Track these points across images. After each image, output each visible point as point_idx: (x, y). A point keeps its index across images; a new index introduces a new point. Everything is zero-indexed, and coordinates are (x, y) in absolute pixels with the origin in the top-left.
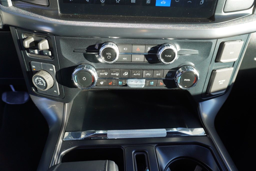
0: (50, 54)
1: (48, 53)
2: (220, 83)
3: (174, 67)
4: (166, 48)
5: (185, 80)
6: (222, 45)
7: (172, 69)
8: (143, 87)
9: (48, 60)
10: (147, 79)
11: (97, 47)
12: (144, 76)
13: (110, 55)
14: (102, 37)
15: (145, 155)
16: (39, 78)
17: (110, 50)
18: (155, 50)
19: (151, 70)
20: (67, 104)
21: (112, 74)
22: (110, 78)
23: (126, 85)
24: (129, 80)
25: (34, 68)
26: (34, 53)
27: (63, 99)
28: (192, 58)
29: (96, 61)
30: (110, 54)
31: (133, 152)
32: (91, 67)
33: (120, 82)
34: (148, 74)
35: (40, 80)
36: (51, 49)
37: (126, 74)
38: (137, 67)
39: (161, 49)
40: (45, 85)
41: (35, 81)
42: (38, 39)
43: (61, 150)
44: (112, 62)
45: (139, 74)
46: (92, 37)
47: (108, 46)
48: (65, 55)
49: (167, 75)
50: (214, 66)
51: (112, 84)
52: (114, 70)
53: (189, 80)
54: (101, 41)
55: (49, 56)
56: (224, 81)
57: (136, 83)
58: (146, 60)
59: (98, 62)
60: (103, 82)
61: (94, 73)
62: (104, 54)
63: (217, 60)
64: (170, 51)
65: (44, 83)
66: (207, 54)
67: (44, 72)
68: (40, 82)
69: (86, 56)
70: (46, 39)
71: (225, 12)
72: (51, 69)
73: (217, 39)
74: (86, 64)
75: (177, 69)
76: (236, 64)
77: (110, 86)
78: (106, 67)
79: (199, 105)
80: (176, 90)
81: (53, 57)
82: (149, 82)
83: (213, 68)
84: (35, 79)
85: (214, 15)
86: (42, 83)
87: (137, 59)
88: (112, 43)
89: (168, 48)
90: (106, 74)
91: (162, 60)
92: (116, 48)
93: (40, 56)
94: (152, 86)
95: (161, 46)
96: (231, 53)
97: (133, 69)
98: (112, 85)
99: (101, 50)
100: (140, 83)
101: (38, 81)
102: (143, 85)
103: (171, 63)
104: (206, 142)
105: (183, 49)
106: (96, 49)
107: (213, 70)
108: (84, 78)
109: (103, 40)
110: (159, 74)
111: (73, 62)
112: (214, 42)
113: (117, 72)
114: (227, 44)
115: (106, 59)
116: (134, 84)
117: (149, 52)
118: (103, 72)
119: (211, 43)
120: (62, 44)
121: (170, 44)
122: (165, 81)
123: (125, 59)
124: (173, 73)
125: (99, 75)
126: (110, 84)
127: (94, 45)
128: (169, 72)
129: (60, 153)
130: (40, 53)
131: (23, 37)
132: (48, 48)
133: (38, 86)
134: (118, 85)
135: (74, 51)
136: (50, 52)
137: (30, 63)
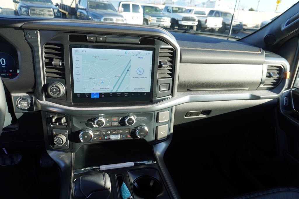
0: (66, 125)
1: (65, 124)
2: (162, 133)
3: (135, 127)
4: (129, 118)
5: (141, 133)
6: (158, 114)
7: (134, 128)
8: (119, 139)
9: (64, 128)
10: (121, 134)
11: (93, 120)
12: (119, 133)
14: (95, 115)
15: (122, 176)
16: (58, 139)
17: (100, 121)
18: (124, 119)
19: (123, 129)
20: (73, 153)
21: (101, 133)
22: (100, 135)
23: (109, 139)
24: (111, 136)
25: (54, 133)
26: (56, 125)
27: (71, 150)
28: (144, 122)
29: (92, 127)
30: (100, 123)
31: (115, 175)
32: (90, 130)
33: (106, 137)
34: (121, 132)
36: (67, 122)
37: (109, 132)
38: (114, 128)
39: (126, 118)
41: (56, 140)
42: (59, 117)
43: (74, 179)
44: (102, 127)
45: (116, 132)
46: (88, 115)
47: (99, 119)
48: (75, 125)
49: (131, 131)
50: (157, 125)
52: (102, 131)
53: (143, 133)
55: (65, 126)
56: (164, 132)
57: (115, 137)
58: (119, 125)
59: (94, 127)
60: (96, 138)
61: (91, 133)
62: (97, 124)
63: (157, 121)
64: (131, 120)
65: (62, 141)
66: (151, 119)
67: (61, 135)
69: (87, 125)
70: (64, 117)
71: (158, 98)
72: (65, 133)
73: (155, 111)
74: (87, 129)
75: (137, 127)
76: (169, 122)
77: (100, 140)
78: (98, 129)
79: (153, 147)
80: (136, 139)
82: (122, 136)
83: (157, 126)
85: (152, 100)
86: (60, 141)
87: (114, 124)
88: (101, 117)
89: (130, 118)
90: (98, 133)
91: (128, 124)
92: (103, 120)
93: (59, 126)
94: (124, 138)
95: (127, 117)
96: (164, 117)
97: (113, 130)
98: (101, 139)
99: (96, 121)
100: (117, 137)
102: (119, 138)
103: (132, 125)
104: (156, 167)
105: (138, 118)
106: (92, 121)
107: (156, 127)
109: (96, 116)
110: (127, 131)
111: (79, 128)
112: (153, 113)
113: (104, 132)
114: (160, 113)
115: (98, 126)
116: (114, 137)
117: (120, 120)
118: (96, 132)
119: (152, 114)
120: (74, 120)
121: (131, 116)
122: (130, 135)
123: (108, 124)
124: (134, 130)
125: (94, 134)
126: (100, 138)
127: (92, 119)
128: (132, 130)
129: (74, 180)
130: (59, 124)
131: (51, 116)
132: (65, 121)
133: (57, 143)
134: (105, 139)
135: (80, 122)
136: (66, 124)
137: (52, 131)
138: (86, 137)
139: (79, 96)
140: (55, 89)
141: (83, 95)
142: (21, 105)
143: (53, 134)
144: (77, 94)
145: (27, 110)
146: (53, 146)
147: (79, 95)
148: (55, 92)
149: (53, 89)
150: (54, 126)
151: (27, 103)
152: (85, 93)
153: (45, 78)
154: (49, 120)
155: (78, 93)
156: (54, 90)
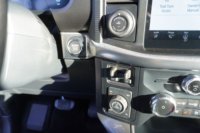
0: (130, 83)
9: (127, 87)
13: (197, 88)
16: (117, 102)
17: (197, 83)
20: (133, 126)
21: (190, 104)
22: (187, 107)
25: (111, 93)
26: (115, 81)
27: (132, 121)
30: (197, 86)
33: (196, 112)
35: (117, 104)
36: (132, 78)
40: (120, 109)
41: (112, 104)
42: (121, 69)
48: (146, 84)
51: (188, 113)
52: (193, 101)
54: (186, 73)
60: (178, 111)
65: (121, 107)
67: (121, 97)
68: (117, 106)
69: (166, 86)
70: (129, 69)
72: (128, 95)
77: (185, 115)
81: (132, 85)
84: (112, 102)
86: (119, 106)
90: (184, 104)
93: (119, 83)
98: (187, 115)
99: (189, 82)
101: (115, 105)
108: (164, 106)
111: (153, 91)
115: (192, 91)
118: (181, 102)
125: (177, 104)
126: (185, 113)
130: (120, 81)
131: (108, 66)
132: (130, 77)
133: (114, 109)
134: (193, 114)
135: (155, 81)
136: (131, 81)
137: (108, 89)
138: (163, 107)
139: (156, 36)
140: (121, 20)
141: (164, 34)
142: (71, 48)
143: (109, 94)
144: (154, 32)
145: (78, 56)
146: (107, 110)
147: (156, 34)
148: (119, 27)
149: (117, 21)
150: (112, 81)
151: (78, 45)
152: (167, 31)
153: (106, 5)
154: (106, 73)
155: (156, 31)
156: (119, 23)
